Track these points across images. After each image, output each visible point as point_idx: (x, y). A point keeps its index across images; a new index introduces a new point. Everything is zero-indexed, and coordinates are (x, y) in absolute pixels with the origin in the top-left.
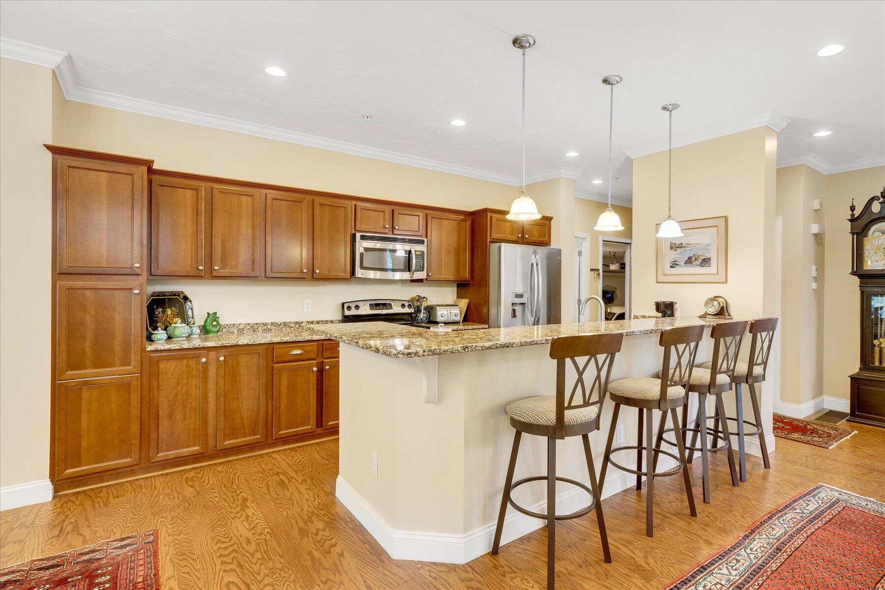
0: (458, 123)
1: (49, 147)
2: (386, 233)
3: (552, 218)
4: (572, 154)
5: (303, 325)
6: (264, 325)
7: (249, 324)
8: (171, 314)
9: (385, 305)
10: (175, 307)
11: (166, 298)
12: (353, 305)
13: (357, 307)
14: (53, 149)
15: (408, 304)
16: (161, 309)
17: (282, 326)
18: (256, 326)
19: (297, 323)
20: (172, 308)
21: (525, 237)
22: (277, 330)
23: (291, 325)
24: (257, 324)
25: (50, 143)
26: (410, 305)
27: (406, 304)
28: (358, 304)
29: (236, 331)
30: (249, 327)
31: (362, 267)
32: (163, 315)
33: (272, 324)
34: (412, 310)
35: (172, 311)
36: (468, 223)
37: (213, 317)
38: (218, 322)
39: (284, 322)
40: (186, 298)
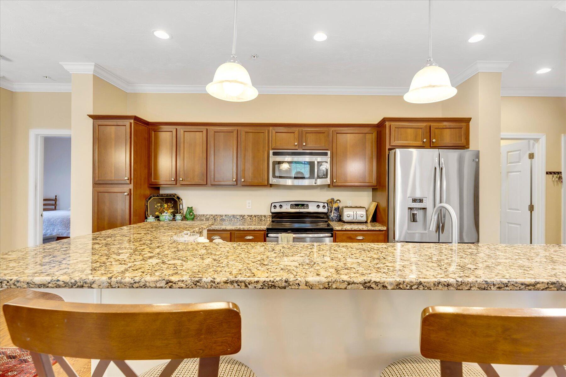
0: (320, 37)
1: (90, 116)
2: (297, 149)
3: (470, 119)
4: (477, 38)
5: (246, 217)
6: (221, 216)
7: (212, 215)
8: (167, 207)
9: (303, 205)
10: (171, 203)
11: (164, 198)
12: (278, 205)
13: (281, 206)
14: (93, 117)
15: (323, 205)
16: (160, 204)
17: (232, 217)
18: (216, 217)
19: (241, 216)
20: (168, 204)
21: (433, 142)
22: (229, 220)
23: (237, 217)
24: (217, 215)
25: (92, 114)
26: (324, 206)
27: (321, 205)
28: (282, 204)
29: (205, 219)
30: (212, 217)
31: (274, 176)
32: (161, 208)
33: (225, 215)
34: (325, 210)
35: (168, 205)
36: (375, 135)
37: (190, 209)
38: (193, 213)
39: (233, 215)
40: (178, 198)
